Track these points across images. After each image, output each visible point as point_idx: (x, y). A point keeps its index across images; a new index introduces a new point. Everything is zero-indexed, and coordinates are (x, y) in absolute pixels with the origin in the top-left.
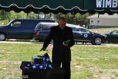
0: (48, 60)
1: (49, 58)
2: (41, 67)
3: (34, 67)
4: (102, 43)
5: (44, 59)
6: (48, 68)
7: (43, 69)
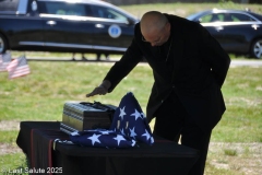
0: (137, 115)
1: (140, 111)
2: (120, 138)
3: (95, 139)
5: (123, 113)
7: (125, 146)
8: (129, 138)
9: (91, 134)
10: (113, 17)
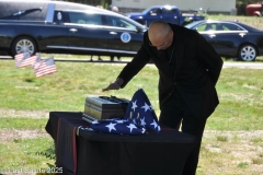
0: (146, 107)
1: (149, 104)
2: (132, 127)
3: (111, 127)
5: (134, 106)
6: (149, 128)
7: (136, 133)
8: (139, 127)
10: (124, 26)
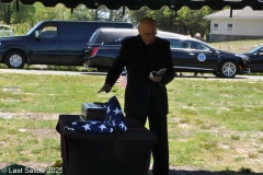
0: (117, 111)
1: (120, 108)
2: (103, 127)
3: (87, 127)
4: (238, 73)
5: (109, 110)
6: (118, 129)
7: (106, 132)
8: (108, 127)
9: (85, 124)
